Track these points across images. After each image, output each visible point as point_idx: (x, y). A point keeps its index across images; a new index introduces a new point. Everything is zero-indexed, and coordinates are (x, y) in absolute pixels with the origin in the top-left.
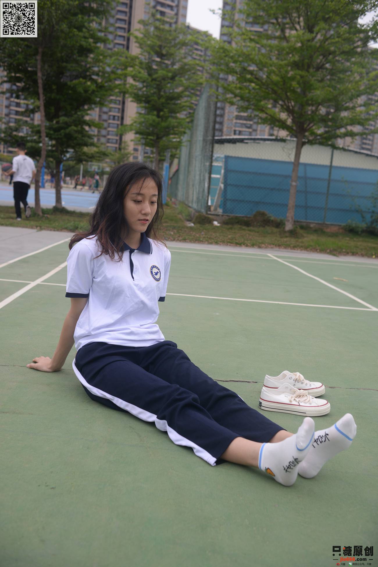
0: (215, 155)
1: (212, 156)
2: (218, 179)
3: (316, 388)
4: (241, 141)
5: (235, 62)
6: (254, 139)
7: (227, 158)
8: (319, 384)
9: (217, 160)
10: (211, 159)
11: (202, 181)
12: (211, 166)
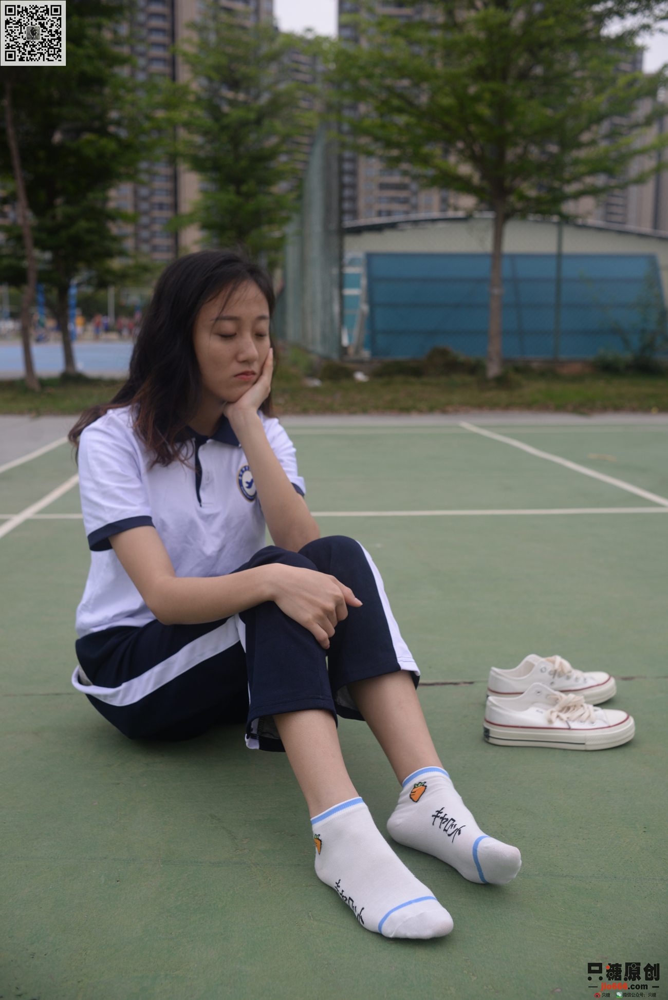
0: (349, 255)
1: (341, 257)
2: (356, 298)
3: (598, 685)
4: (393, 226)
5: (370, 77)
6: (416, 222)
7: (370, 257)
8: (601, 676)
9: (353, 262)
10: (340, 260)
11: (327, 304)
12: (342, 275)
